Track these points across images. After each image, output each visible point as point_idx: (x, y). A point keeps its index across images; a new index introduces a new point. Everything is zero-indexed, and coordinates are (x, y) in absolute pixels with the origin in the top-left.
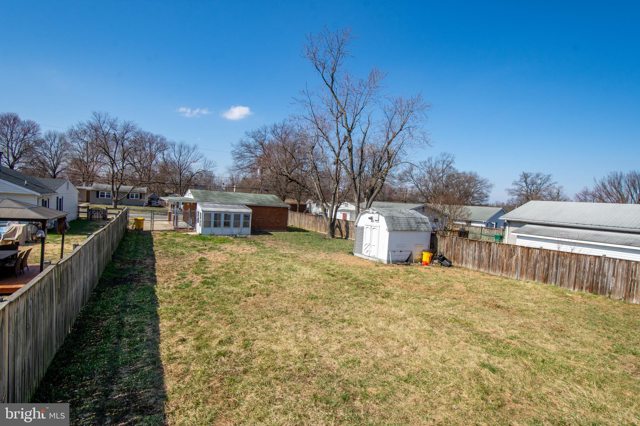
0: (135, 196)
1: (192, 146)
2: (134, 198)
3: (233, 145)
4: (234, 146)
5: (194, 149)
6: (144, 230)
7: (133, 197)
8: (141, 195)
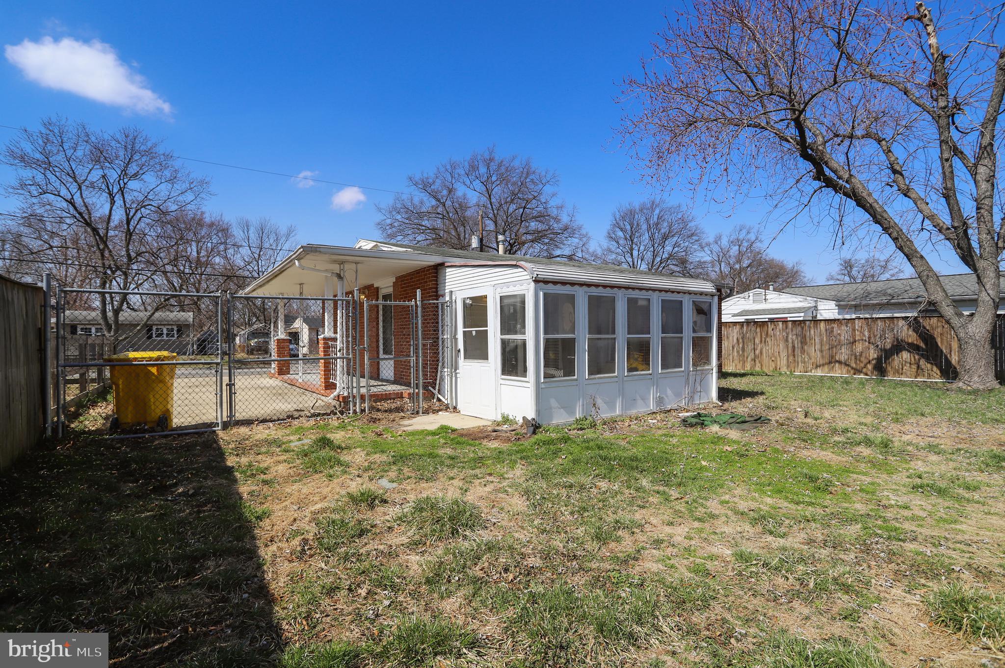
0: (165, 332)
1: (283, 230)
2: (165, 337)
3: (380, 210)
4: (383, 211)
5: (288, 236)
6: (177, 421)
7: (161, 335)
8: (182, 328)
